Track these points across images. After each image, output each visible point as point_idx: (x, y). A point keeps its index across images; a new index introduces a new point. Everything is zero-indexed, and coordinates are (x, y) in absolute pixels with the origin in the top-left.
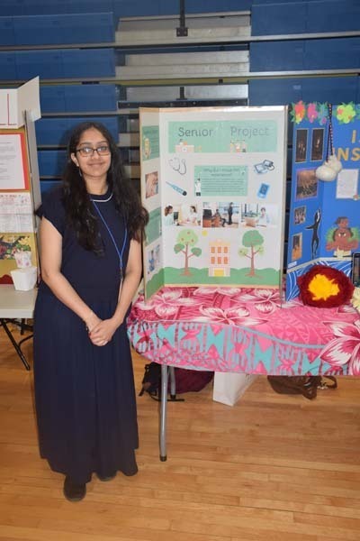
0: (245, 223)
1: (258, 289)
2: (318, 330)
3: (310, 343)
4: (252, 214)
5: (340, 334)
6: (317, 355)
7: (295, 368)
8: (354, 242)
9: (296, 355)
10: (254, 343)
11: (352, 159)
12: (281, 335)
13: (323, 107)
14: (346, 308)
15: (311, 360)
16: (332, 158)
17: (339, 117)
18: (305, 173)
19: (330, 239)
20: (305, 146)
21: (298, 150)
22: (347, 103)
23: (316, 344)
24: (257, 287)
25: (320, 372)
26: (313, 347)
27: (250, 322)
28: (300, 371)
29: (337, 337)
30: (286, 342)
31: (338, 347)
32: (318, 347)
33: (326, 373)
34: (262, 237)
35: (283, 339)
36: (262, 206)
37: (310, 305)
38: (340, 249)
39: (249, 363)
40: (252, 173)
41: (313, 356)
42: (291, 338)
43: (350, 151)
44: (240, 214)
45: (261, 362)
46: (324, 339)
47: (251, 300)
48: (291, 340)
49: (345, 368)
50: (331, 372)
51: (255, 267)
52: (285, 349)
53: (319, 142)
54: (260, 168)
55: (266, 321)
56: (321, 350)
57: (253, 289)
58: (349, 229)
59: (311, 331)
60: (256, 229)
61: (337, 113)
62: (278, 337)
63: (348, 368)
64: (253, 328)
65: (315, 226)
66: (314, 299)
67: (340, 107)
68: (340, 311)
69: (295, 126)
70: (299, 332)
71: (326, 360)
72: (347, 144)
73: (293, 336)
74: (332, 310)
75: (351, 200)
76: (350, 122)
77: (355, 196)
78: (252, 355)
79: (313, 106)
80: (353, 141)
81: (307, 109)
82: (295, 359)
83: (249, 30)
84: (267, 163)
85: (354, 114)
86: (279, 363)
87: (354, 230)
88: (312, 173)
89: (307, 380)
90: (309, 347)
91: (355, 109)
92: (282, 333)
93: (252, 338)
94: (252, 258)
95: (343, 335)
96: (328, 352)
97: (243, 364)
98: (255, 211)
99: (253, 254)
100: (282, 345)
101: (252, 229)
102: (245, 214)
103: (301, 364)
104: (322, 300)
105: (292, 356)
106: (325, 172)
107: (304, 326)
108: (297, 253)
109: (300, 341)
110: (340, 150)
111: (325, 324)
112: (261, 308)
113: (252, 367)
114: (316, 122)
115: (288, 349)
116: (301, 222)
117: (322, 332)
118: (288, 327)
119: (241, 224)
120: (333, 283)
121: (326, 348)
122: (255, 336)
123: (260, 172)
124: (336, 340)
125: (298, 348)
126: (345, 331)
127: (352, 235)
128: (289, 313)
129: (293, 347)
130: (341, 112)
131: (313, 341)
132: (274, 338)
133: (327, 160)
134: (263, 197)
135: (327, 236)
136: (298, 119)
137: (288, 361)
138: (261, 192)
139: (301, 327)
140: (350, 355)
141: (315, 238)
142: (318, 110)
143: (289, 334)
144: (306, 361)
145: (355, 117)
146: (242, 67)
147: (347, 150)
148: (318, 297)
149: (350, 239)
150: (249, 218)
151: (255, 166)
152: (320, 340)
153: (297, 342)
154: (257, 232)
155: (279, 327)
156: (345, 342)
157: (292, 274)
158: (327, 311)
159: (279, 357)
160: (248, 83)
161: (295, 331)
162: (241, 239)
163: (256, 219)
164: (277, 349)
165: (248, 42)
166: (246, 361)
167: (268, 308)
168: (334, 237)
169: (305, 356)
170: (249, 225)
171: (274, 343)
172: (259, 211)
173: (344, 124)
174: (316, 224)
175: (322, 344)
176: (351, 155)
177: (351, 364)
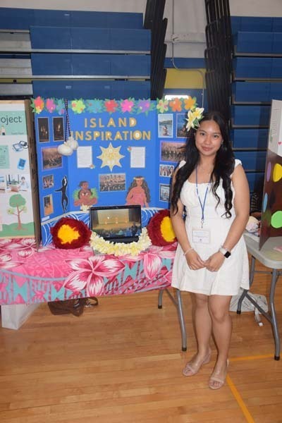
0: (10, 189)
1: (25, 239)
2: (60, 267)
3: (55, 277)
4: (15, 182)
5: (77, 268)
6: (61, 285)
7: (46, 296)
8: (94, 198)
9: (46, 287)
10: (12, 281)
11: (86, 139)
12: (32, 273)
13: (60, 102)
14: (86, 248)
15: (58, 289)
16: (71, 139)
17: (74, 109)
18: (49, 150)
19: (76, 197)
20: (47, 130)
21: (41, 133)
22: (78, 99)
23: (60, 277)
24: (24, 237)
25: (65, 297)
26: (57, 279)
27: (10, 265)
28: (50, 298)
29: (75, 270)
30: (37, 277)
31: (76, 278)
32: (62, 279)
33: (70, 297)
34: (24, 199)
35: (35, 276)
36: (22, 176)
37: (60, 248)
38: (85, 205)
39: (10, 297)
40: (11, 151)
41: (59, 286)
42: (40, 275)
43: (84, 134)
44: (5, 182)
45: (19, 295)
46: (65, 273)
47: (16, 248)
48: (41, 276)
49: (83, 292)
50: (73, 296)
51: (22, 222)
52: (37, 283)
53: (59, 127)
54: (17, 147)
55: (21, 264)
56: (64, 281)
57: (21, 239)
58: (90, 190)
59: (55, 268)
60: (20, 193)
61: (72, 106)
62: (30, 275)
63: (86, 292)
64: (10, 270)
65: (63, 189)
66: (62, 243)
67: (74, 102)
68: (81, 251)
69: (35, 115)
70: (47, 270)
71: (69, 288)
72: (81, 128)
73: (42, 273)
74: (75, 250)
75: (89, 168)
76: (82, 113)
77: (91, 166)
78: (12, 290)
79: (50, 101)
80: (86, 126)
81: (45, 103)
82: (46, 290)
83: (29, 44)
84: (23, 143)
85: (84, 107)
86: (33, 294)
87: (93, 190)
88: (55, 150)
89: (76, 302)
90: (55, 279)
91: (84, 103)
92: (33, 272)
93: (10, 278)
94: (19, 216)
95: (80, 269)
96: (69, 282)
97: (5, 298)
98: (16, 180)
99: (19, 212)
100: (34, 280)
101: (16, 193)
102: (10, 183)
103: (50, 293)
104: (68, 243)
105: (43, 287)
106: (65, 149)
107: (50, 264)
108: (49, 209)
109: (48, 276)
110: (77, 133)
111: (66, 261)
112: (22, 253)
113: (13, 299)
114: (55, 112)
115: (40, 283)
116: (50, 187)
117: (63, 268)
118: (38, 266)
119: (6, 190)
120: (75, 230)
121: (68, 279)
122: (12, 276)
123: (17, 150)
124: (74, 273)
125: (47, 282)
126: (80, 266)
127: (92, 194)
128: (43, 255)
129: (43, 281)
130: (74, 105)
131: (58, 275)
132: (27, 276)
133: (66, 141)
134: (22, 169)
135: (74, 195)
136: (38, 110)
137: (40, 292)
138: (20, 165)
139: (48, 265)
140: (86, 283)
141: (64, 197)
142: (57, 104)
143: (39, 272)
144: (54, 291)
145: (85, 109)
146: (26, 71)
147: (82, 132)
148: (64, 241)
149: (91, 197)
150: (12, 185)
151: (14, 146)
152: (62, 274)
153: (45, 277)
154: (20, 195)
155: (31, 267)
156: (81, 274)
157: (46, 225)
158: (71, 252)
159: (33, 290)
160: (32, 83)
161: (43, 269)
162: (8, 201)
163: (17, 185)
164: (31, 284)
165: (30, 53)
166: (7, 295)
167: (27, 253)
168: (79, 196)
169: (53, 287)
170: (13, 190)
171: (28, 280)
172: (20, 179)
173: (78, 114)
174: (64, 187)
175: (64, 277)
176: (85, 136)
177: (87, 289)
